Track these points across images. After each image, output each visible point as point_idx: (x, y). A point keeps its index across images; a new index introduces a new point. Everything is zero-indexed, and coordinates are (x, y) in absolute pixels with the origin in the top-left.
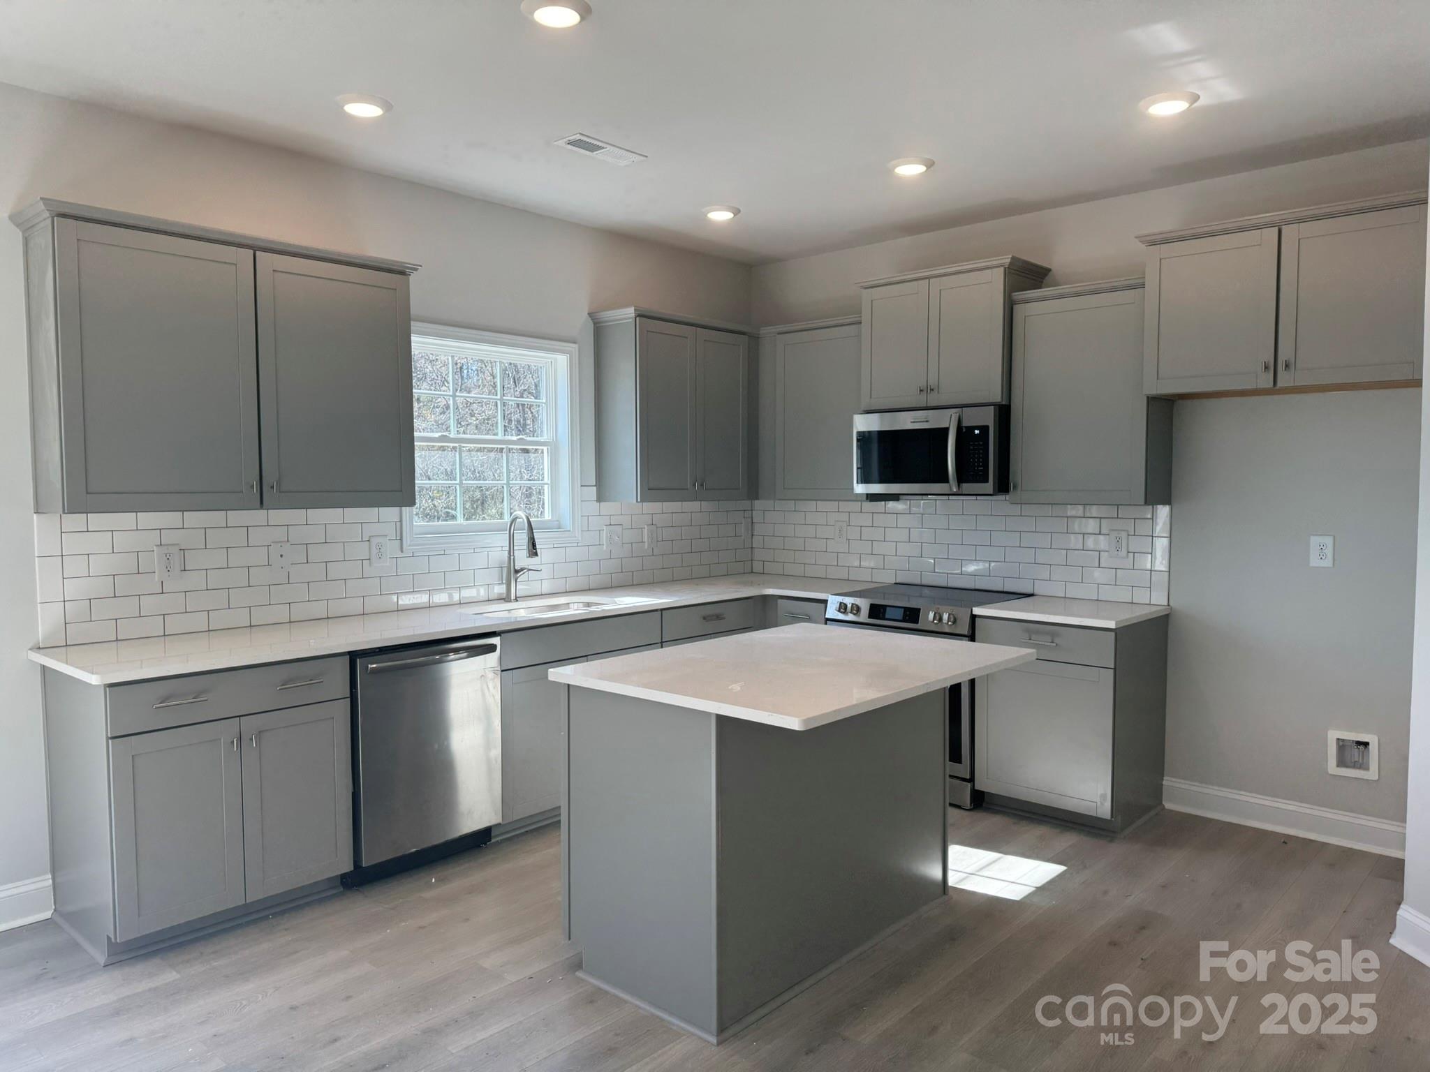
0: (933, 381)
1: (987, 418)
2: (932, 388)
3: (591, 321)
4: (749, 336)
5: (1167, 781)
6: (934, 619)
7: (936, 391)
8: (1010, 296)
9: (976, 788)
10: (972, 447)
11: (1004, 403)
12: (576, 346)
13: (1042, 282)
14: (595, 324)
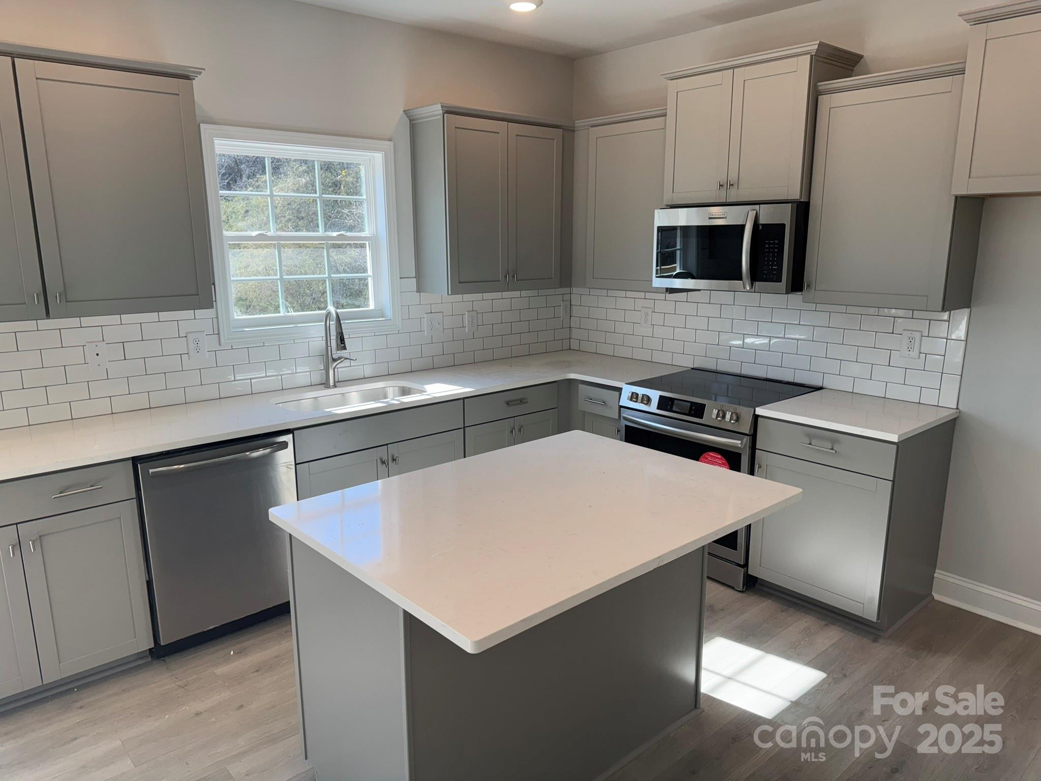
0: (733, 177)
1: (784, 216)
2: (731, 183)
3: (407, 119)
4: (563, 129)
5: (939, 574)
6: (717, 417)
7: (736, 186)
8: (816, 86)
9: (749, 573)
10: (767, 246)
11: (802, 200)
12: (391, 143)
13: (853, 70)
14: (410, 121)
